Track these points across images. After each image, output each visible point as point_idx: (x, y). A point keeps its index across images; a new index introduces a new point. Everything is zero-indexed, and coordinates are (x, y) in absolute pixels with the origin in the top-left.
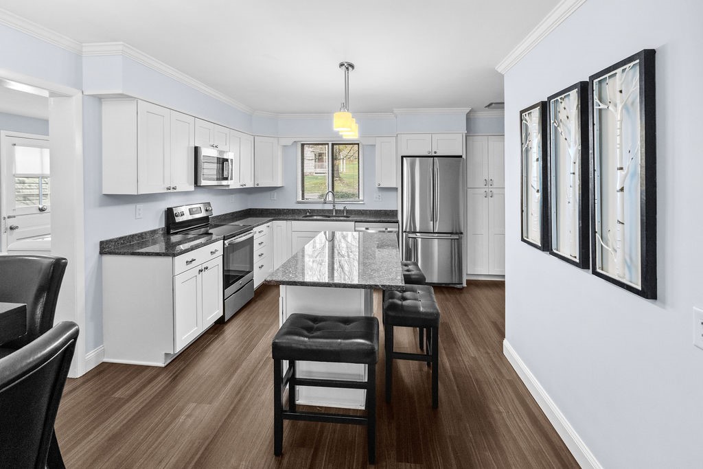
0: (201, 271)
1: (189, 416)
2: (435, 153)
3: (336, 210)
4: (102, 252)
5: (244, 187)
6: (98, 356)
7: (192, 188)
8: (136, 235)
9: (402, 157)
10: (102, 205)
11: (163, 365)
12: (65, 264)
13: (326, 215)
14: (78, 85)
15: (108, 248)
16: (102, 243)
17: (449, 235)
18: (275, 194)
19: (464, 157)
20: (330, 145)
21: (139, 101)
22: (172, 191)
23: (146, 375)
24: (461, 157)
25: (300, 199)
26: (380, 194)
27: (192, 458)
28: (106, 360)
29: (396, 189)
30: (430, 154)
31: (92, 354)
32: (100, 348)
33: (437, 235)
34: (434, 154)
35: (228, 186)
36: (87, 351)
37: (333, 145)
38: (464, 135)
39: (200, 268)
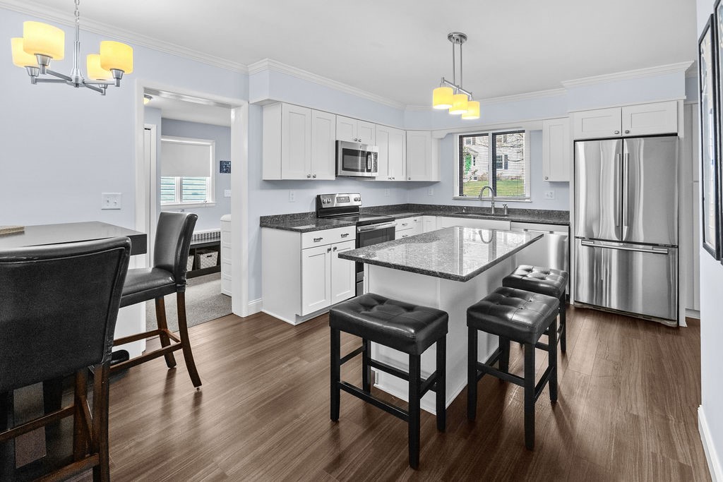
0: (329, 250)
1: (290, 365)
2: (627, 132)
3: (495, 209)
4: (262, 225)
5: (393, 180)
6: (257, 305)
7: (333, 178)
8: (289, 215)
9: (575, 141)
10: (262, 188)
11: (294, 324)
12: (196, 219)
13: (482, 213)
14: (246, 97)
15: (266, 222)
16: (261, 217)
17: (651, 247)
18: (432, 190)
19: (681, 135)
20: (490, 135)
21: (283, 104)
22: (312, 178)
23: (280, 328)
24: (676, 135)
25: (457, 195)
26: (553, 192)
27: (274, 395)
28: (263, 310)
29: (566, 184)
30: (619, 135)
31: (253, 302)
32: (259, 300)
33: (641, 246)
34: (624, 135)
35: (374, 178)
36: (249, 300)
37: (494, 135)
38: (682, 104)
39: (329, 247)
